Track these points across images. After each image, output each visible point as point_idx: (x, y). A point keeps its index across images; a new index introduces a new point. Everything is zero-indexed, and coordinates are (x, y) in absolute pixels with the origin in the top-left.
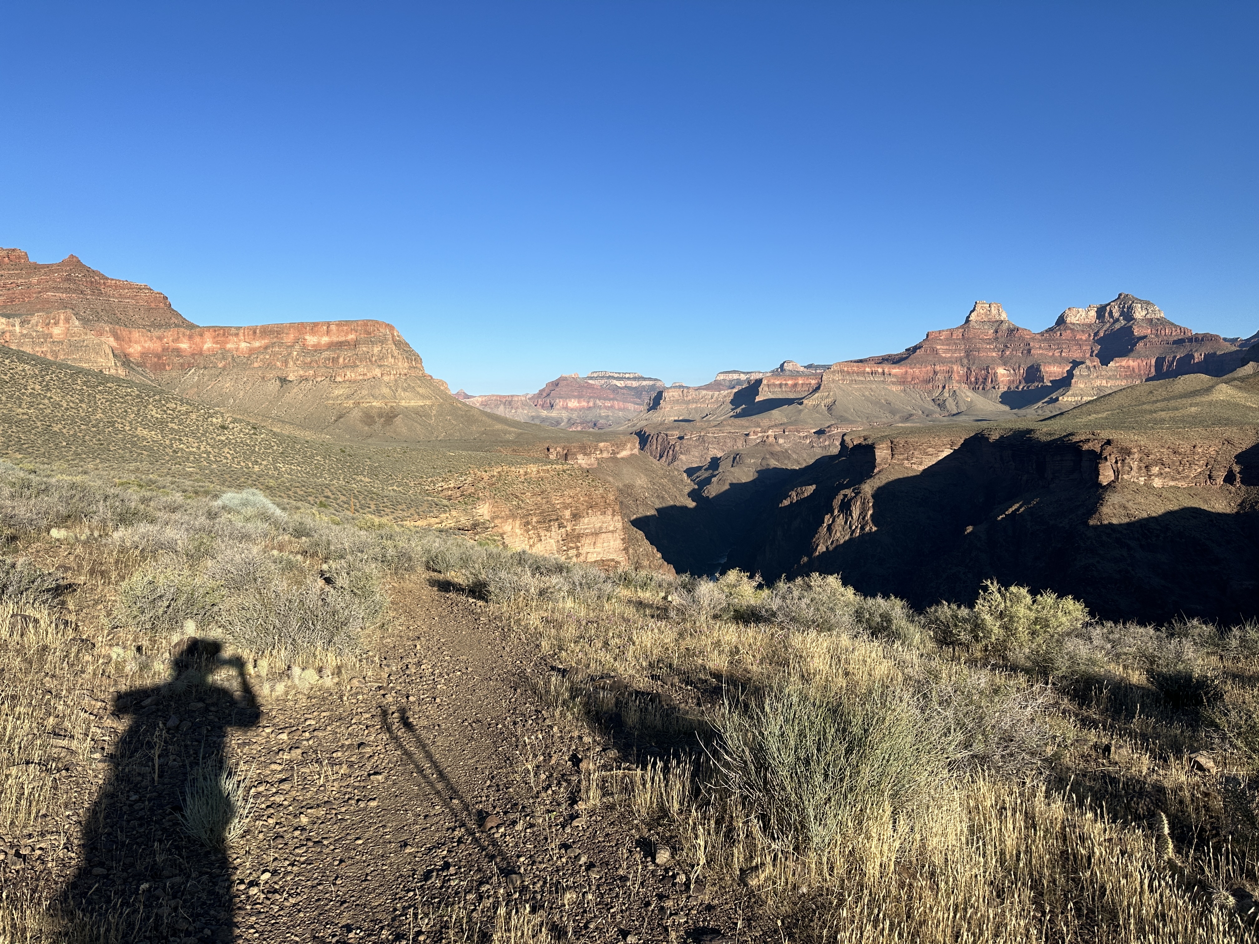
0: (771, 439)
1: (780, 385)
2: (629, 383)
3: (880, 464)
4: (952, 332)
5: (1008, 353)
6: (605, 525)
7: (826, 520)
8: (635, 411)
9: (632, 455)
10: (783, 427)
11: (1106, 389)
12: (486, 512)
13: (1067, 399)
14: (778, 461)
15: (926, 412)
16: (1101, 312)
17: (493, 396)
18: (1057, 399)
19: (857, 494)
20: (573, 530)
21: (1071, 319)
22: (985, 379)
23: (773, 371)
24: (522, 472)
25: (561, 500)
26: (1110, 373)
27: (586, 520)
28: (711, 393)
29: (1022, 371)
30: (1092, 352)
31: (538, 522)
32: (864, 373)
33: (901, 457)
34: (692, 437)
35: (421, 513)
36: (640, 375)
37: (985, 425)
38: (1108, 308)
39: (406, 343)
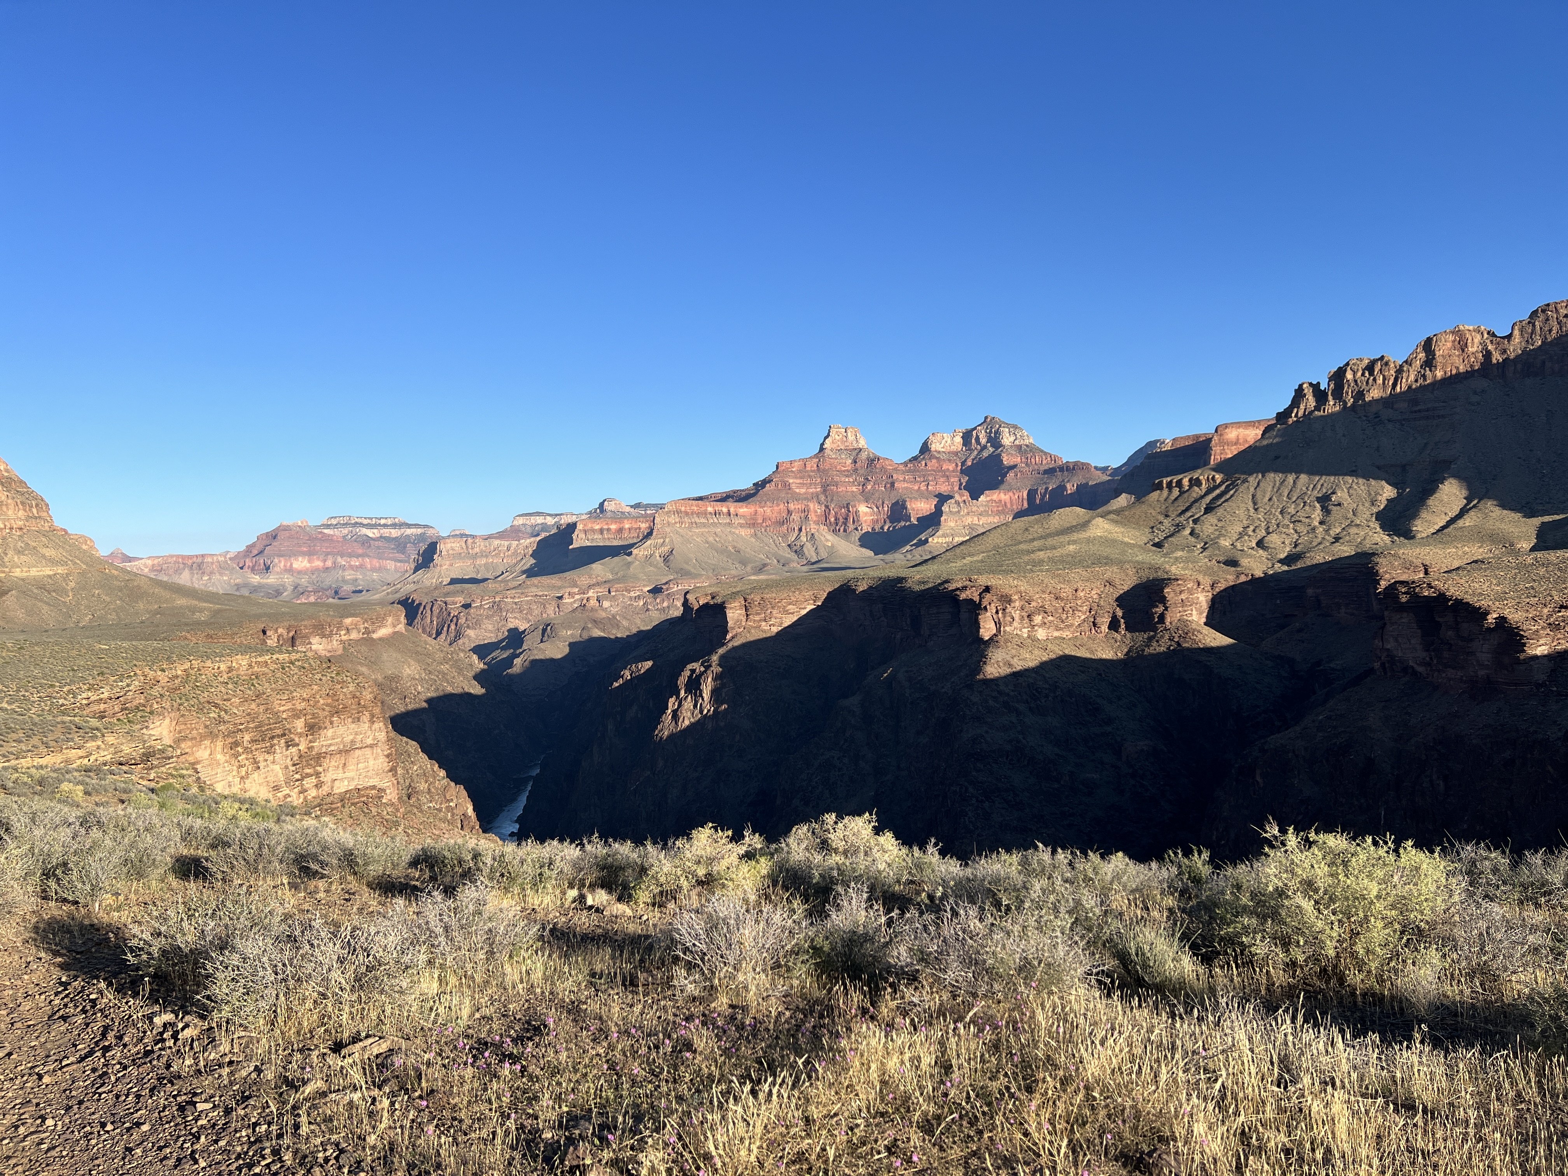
0: (593, 603)
1: (601, 531)
2: (386, 532)
3: (733, 628)
4: (805, 462)
5: (869, 487)
6: (359, 737)
7: (670, 705)
8: (396, 570)
9: (395, 633)
10: (607, 586)
11: (979, 528)
12: (165, 733)
13: (938, 541)
14: (604, 631)
15: (782, 561)
16: (967, 436)
17: (172, 556)
18: (926, 541)
19: (707, 668)
20: (310, 748)
21: (935, 446)
22: (846, 519)
23: (590, 513)
24: (223, 667)
25: (289, 706)
26: (982, 509)
27: (330, 732)
28: (506, 543)
29: (886, 509)
30: (961, 484)
31: (253, 741)
32: (705, 514)
33: (757, 618)
34: (482, 603)
35: (52, 744)
36: (402, 520)
37: (849, 574)
38: (974, 433)
39: (21, 482)
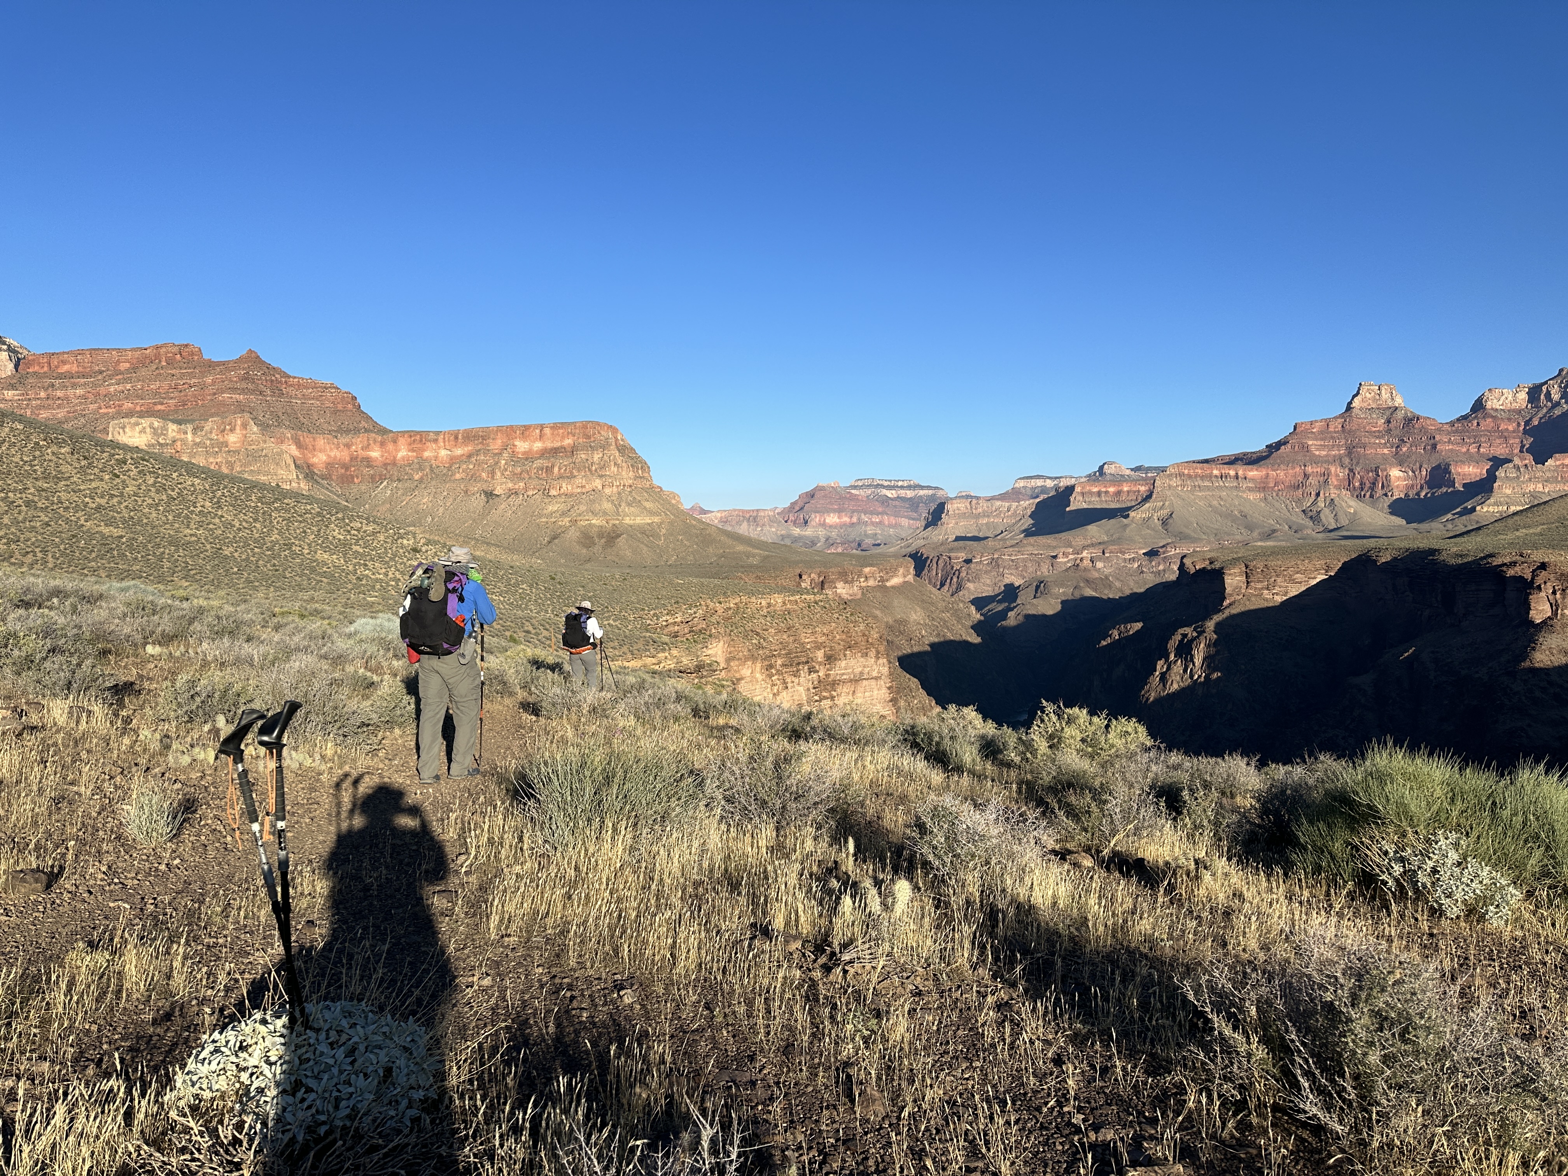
0: (1087, 563)
1: (1099, 494)
2: (902, 493)
3: (1231, 595)
4: (1328, 422)
5: (1404, 449)
6: (867, 670)
7: (1158, 667)
8: (910, 527)
9: (905, 582)
10: (1102, 547)
11: (1543, 496)
12: (720, 653)
13: (1488, 510)
14: (1096, 590)
15: (1294, 527)
16: (1534, 393)
17: (735, 510)
18: (1473, 509)
19: (1200, 633)
20: (828, 676)
21: (1492, 403)
22: (1374, 484)
23: (1089, 476)
24: (764, 603)
25: (812, 639)
26: (1548, 474)
27: (843, 664)
28: (1007, 504)
29: (1424, 473)
30: (1523, 446)
31: (783, 665)
32: (1210, 477)
33: (1259, 586)
34: (982, 559)
35: (636, 652)
36: (917, 482)
37: (1371, 543)
38: (1544, 388)
39: (632, 449)
